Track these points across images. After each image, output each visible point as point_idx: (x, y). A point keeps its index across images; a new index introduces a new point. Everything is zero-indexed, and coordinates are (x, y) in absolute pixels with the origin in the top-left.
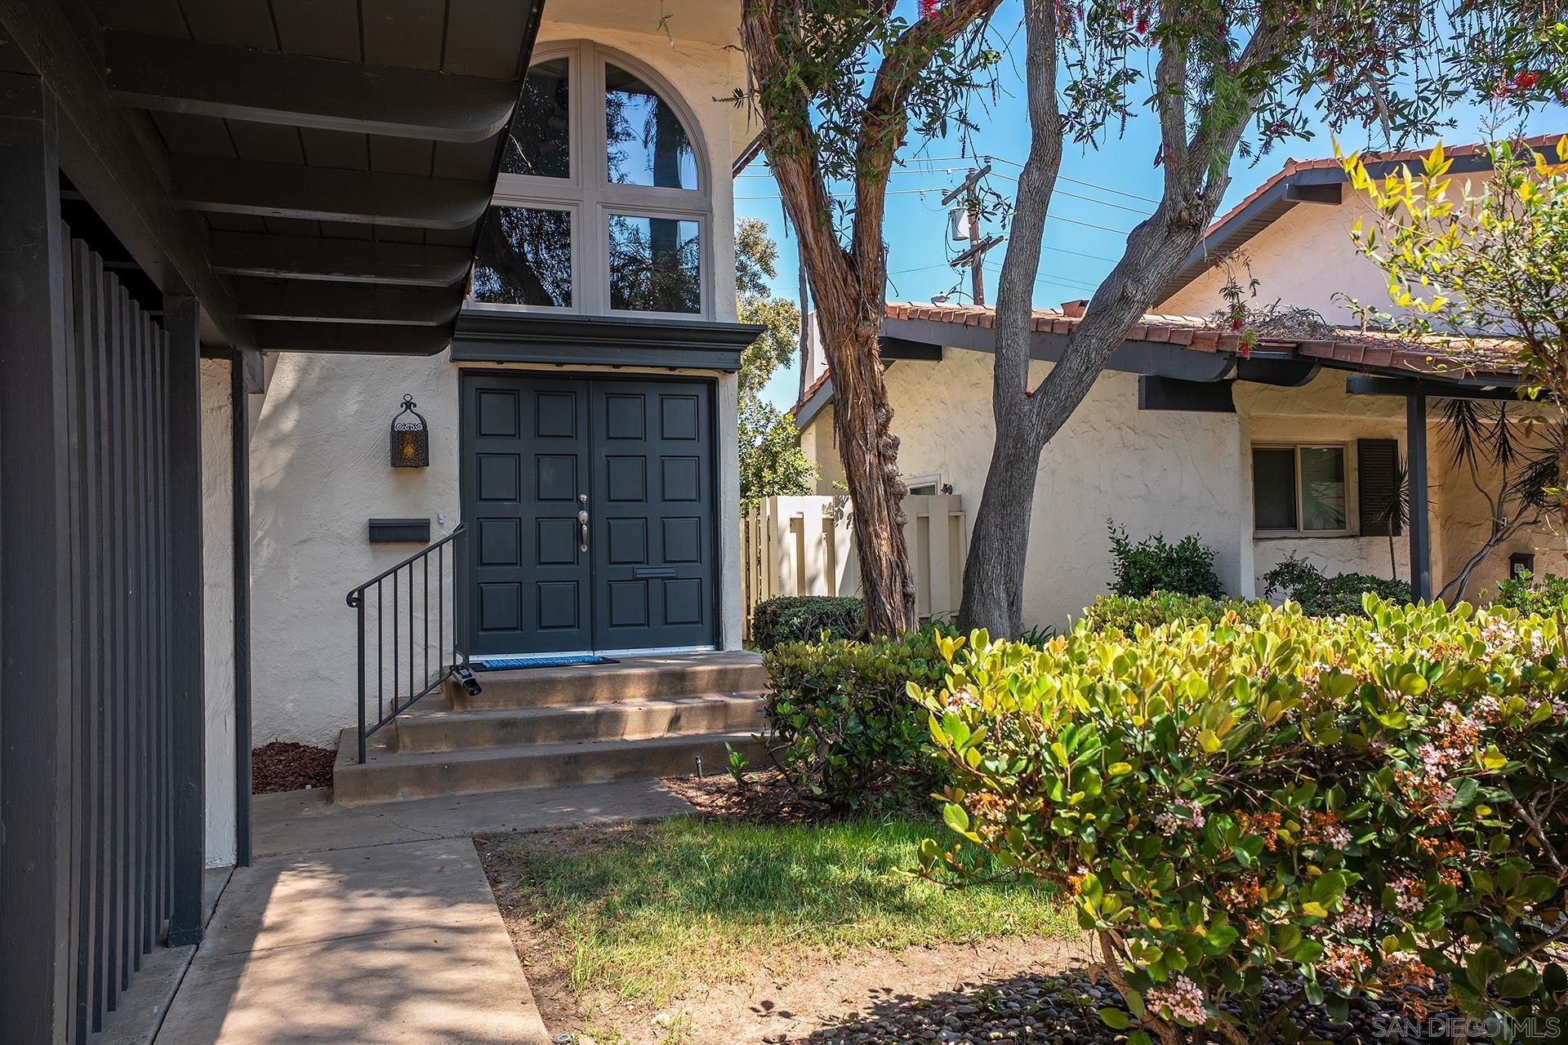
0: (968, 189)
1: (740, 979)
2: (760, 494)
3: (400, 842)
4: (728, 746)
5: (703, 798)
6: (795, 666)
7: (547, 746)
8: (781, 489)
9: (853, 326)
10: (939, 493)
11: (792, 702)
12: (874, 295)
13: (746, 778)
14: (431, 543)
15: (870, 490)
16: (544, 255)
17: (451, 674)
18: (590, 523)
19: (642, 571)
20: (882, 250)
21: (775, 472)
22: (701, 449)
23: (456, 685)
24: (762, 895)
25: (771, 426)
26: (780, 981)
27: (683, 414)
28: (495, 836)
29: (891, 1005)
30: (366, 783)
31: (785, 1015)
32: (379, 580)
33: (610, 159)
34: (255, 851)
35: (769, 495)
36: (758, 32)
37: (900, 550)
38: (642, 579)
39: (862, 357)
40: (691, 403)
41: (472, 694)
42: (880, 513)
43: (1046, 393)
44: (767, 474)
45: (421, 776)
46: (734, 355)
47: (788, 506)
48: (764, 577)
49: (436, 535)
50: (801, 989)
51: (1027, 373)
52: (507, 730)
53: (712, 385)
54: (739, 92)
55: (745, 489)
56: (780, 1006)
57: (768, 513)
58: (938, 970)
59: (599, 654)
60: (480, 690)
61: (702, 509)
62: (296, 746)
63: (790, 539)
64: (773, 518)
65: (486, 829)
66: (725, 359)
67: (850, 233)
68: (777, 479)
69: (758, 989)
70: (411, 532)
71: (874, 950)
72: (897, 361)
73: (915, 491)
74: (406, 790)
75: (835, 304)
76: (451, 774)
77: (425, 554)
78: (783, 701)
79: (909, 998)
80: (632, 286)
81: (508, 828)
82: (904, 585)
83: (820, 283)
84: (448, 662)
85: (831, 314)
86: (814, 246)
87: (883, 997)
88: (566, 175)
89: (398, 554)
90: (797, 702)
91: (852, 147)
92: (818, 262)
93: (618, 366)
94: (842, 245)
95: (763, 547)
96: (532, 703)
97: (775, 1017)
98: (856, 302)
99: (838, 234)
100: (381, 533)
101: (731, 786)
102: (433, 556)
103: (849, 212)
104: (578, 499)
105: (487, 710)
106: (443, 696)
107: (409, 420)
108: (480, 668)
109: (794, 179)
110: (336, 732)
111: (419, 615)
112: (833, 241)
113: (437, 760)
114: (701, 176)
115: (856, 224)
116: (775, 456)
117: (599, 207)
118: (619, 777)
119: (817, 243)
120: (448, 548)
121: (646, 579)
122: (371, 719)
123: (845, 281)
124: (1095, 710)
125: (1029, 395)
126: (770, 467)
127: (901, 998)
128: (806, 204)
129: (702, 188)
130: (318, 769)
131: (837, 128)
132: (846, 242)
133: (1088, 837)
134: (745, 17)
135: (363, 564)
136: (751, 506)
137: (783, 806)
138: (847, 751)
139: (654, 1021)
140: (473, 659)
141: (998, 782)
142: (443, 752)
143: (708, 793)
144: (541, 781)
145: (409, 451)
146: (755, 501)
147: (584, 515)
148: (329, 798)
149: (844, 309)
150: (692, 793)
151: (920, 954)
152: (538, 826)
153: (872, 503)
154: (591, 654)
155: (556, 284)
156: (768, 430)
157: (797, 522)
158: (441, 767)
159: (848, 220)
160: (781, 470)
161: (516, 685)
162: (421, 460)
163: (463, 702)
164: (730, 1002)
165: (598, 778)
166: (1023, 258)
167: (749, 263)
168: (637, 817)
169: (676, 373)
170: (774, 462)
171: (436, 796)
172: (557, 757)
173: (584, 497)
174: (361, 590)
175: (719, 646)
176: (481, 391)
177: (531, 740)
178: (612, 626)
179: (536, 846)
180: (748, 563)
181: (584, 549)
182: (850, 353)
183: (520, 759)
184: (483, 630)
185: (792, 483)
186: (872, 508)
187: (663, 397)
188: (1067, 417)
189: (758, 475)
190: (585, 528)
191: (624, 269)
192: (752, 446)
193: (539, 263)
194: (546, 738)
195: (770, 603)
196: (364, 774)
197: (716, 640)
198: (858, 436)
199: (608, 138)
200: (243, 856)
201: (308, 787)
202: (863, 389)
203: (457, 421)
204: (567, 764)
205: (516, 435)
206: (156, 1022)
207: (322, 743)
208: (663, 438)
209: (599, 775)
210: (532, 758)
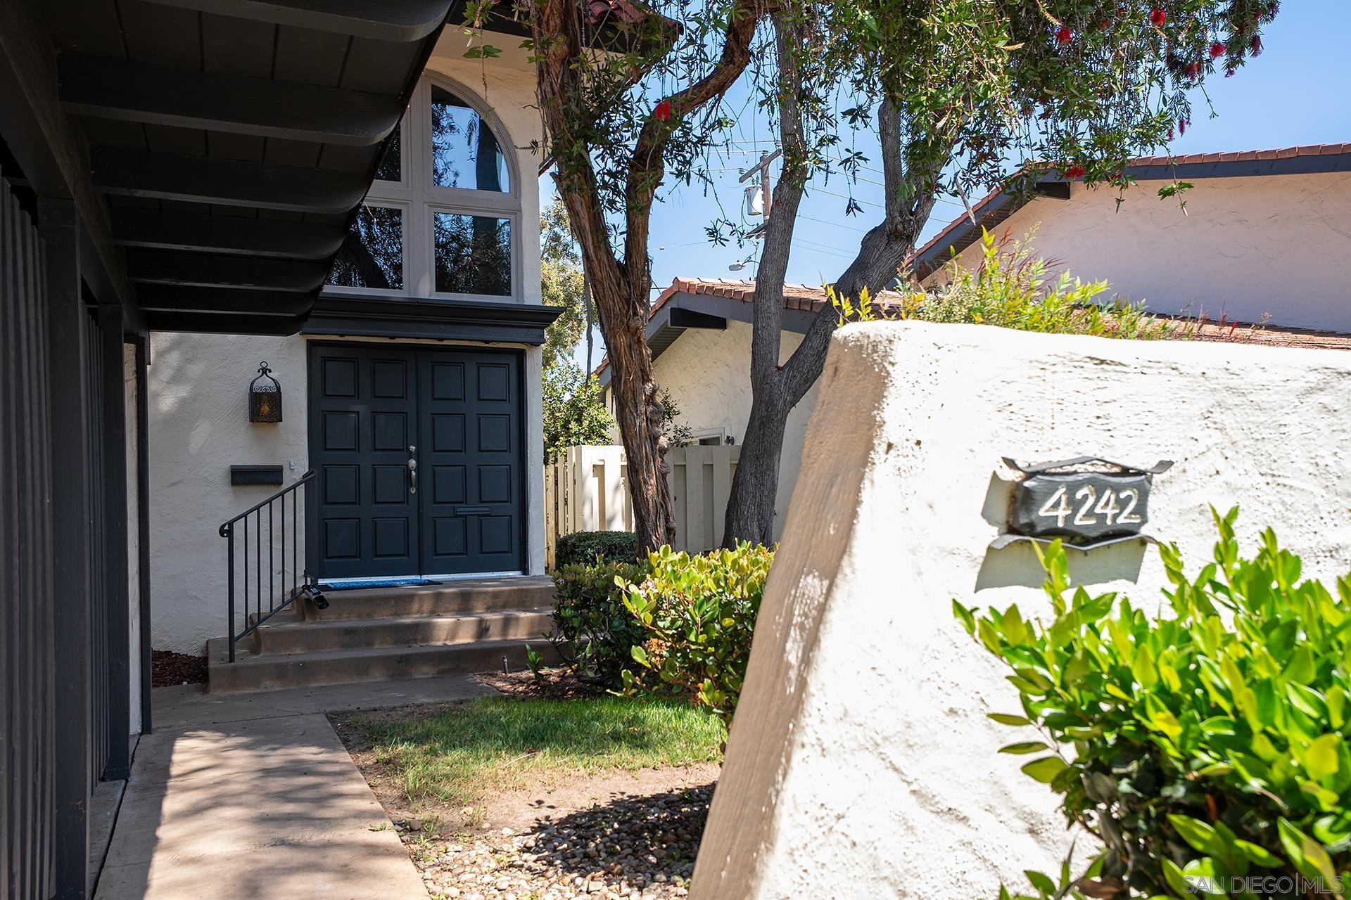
0: (762, 169)
1: (523, 788)
2: (568, 443)
3: (268, 717)
4: (528, 647)
5: (508, 687)
6: (575, 580)
7: (381, 649)
8: (586, 439)
9: (625, 320)
10: (723, 443)
11: (573, 608)
12: (642, 296)
13: (542, 672)
14: (284, 487)
15: (639, 447)
16: (376, 230)
17: (303, 592)
18: (418, 469)
19: (462, 510)
20: (647, 260)
21: (581, 425)
22: (511, 408)
23: (308, 601)
24: (542, 740)
25: (577, 384)
26: (550, 789)
27: (496, 379)
28: (343, 713)
29: (623, 801)
30: (236, 677)
31: (552, 807)
32: (245, 515)
33: (435, 148)
34: (154, 726)
35: (575, 444)
36: (549, 95)
37: (663, 493)
38: (461, 516)
39: (633, 343)
40: (503, 370)
41: (321, 608)
42: (648, 464)
43: (792, 367)
44: (574, 426)
45: (280, 672)
46: (539, 331)
47: (591, 454)
48: (570, 516)
49: (289, 479)
50: (564, 793)
51: (778, 350)
52: (351, 637)
53: (521, 356)
54: (535, 143)
55: (553, 439)
56: (548, 802)
57: (574, 460)
58: (660, 781)
59: (425, 578)
60: (328, 605)
61: (512, 458)
62: (169, 653)
63: (592, 484)
64: (577, 467)
65: (336, 708)
66: (531, 334)
67: (622, 249)
68: (583, 431)
69: (534, 793)
70: (267, 476)
71: (617, 770)
72: (689, 329)
73: (704, 442)
74: (268, 683)
75: (611, 303)
76: (305, 670)
77: (282, 494)
78: (565, 608)
79: (636, 797)
80: (455, 261)
81: (353, 707)
82: (667, 520)
83: (599, 286)
84: (301, 584)
85: (608, 311)
86: (594, 259)
87: (619, 796)
88: (398, 178)
89: (258, 495)
90: (576, 608)
91: (622, 185)
92: (597, 270)
93: (442, 340)
94: (617, 257)
95: (570, 489)
96: (370, 616)
97: (544, 809)
98: (628, 302)
99: (613, 250)
100: (242, 477)
101: (530, 678)
102: (289, 497)
103: (621, 233)
104: (408, 449)
105: (331, 621)
106: (294, 612)
107: (265, 383)
108: (326, 588)
109: (578, 207)
110: (203, 642)
111: (277, 546)
112: (610, 254)
113: (293, 659)
114: (513, 180)
115: (628, 244)
116: (582, 410)
117: (426, 206)
118: (441, 673)
119: (596, 256)
120: (301, 491)
121: (465, 516)
122: (239, 629)
123: (619, 285)
124: (720, 590)
125: (779, 368)
126: (577, 421)
127: (630, 797)
128: (588, 227)
129: (512, 190)
130: (191, 670)
131: (610, 173)
132: (619, 255)
133: (710, 661)
134: (540, 84)
135: (228, 503)
136: (559, 454)
137: (569, 690)
138: (613, 644)
139: (462, 812)
140: (321, 582)
141: (663, 633)
142: (298, 654)
143: (512, 684)
144: (377, 676)
145: (265, 409)
146: (563, 449)
147: (413, 463)
148: (205, 691)
149: (617, 306)
150: (499, 684)
151: (649, 772)
152: (377, 706)
153: (642, 458)
154: (418, 577)
155: (388, 257)
156: (575, 388)
157: (599, 469)
158: (296, 665)
159: (621, 240)
160: (586, 423)
161: (357, 601)
162: (276, 416)
163: (313, 614)
164: (514, 802)
165: (424, 673)
166: (775, 256)
167: (562, 234)
168: (455, 699)
169: (491, 345)
170: (580, 415)
171: (293, 687)
172: (391, 657)
173: (413, 448)
174: (231, 524)
175: (525, 571)
176: (325, 359)
177: (369, 644)
178: (436, 555)
179: (375, 718)
180: (557, 504)
181: (413, 491)
182: (623, 340)
183: (361, 658)
184: (328, 558)
185: (595, 434)
186: (642, 461)
187: (479, 366)
188: (809, 387)
189: (566, 426)
190: (414, 473)
191: (447, 248)
192: (561, 402)
193: (371, 239)
194: (382, 643)
195: (570, 537)
196: (234, 670)
197: (523, 566)
198: (630, 404)
199: (434, 130)
200: (146, 728)
201: (185, 683)
202: (634, 368)
203: (305, 384)
204: (399, 662)
205: (355, 396)
206: (112, 820)
207: (194, 651)
208: (480, 400)
209: (426, 671)
210: (371, 658)
